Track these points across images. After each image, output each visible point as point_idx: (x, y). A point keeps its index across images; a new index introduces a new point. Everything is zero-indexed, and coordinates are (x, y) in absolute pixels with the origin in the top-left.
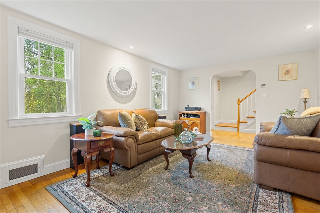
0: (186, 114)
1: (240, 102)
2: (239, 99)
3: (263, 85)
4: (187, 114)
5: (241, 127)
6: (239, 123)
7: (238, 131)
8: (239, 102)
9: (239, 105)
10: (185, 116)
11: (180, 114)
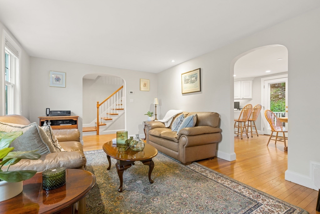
0: (49, 121)
1: (100, 105)
2: (98, 103)
3: (131, 92)
4: (51, 121)
5: (100, 130)
6: (99, 126)
7: (98, 134)
8: (98, 105)
9: (98, 108)
10: (49, 123)
11: (41, 122)
